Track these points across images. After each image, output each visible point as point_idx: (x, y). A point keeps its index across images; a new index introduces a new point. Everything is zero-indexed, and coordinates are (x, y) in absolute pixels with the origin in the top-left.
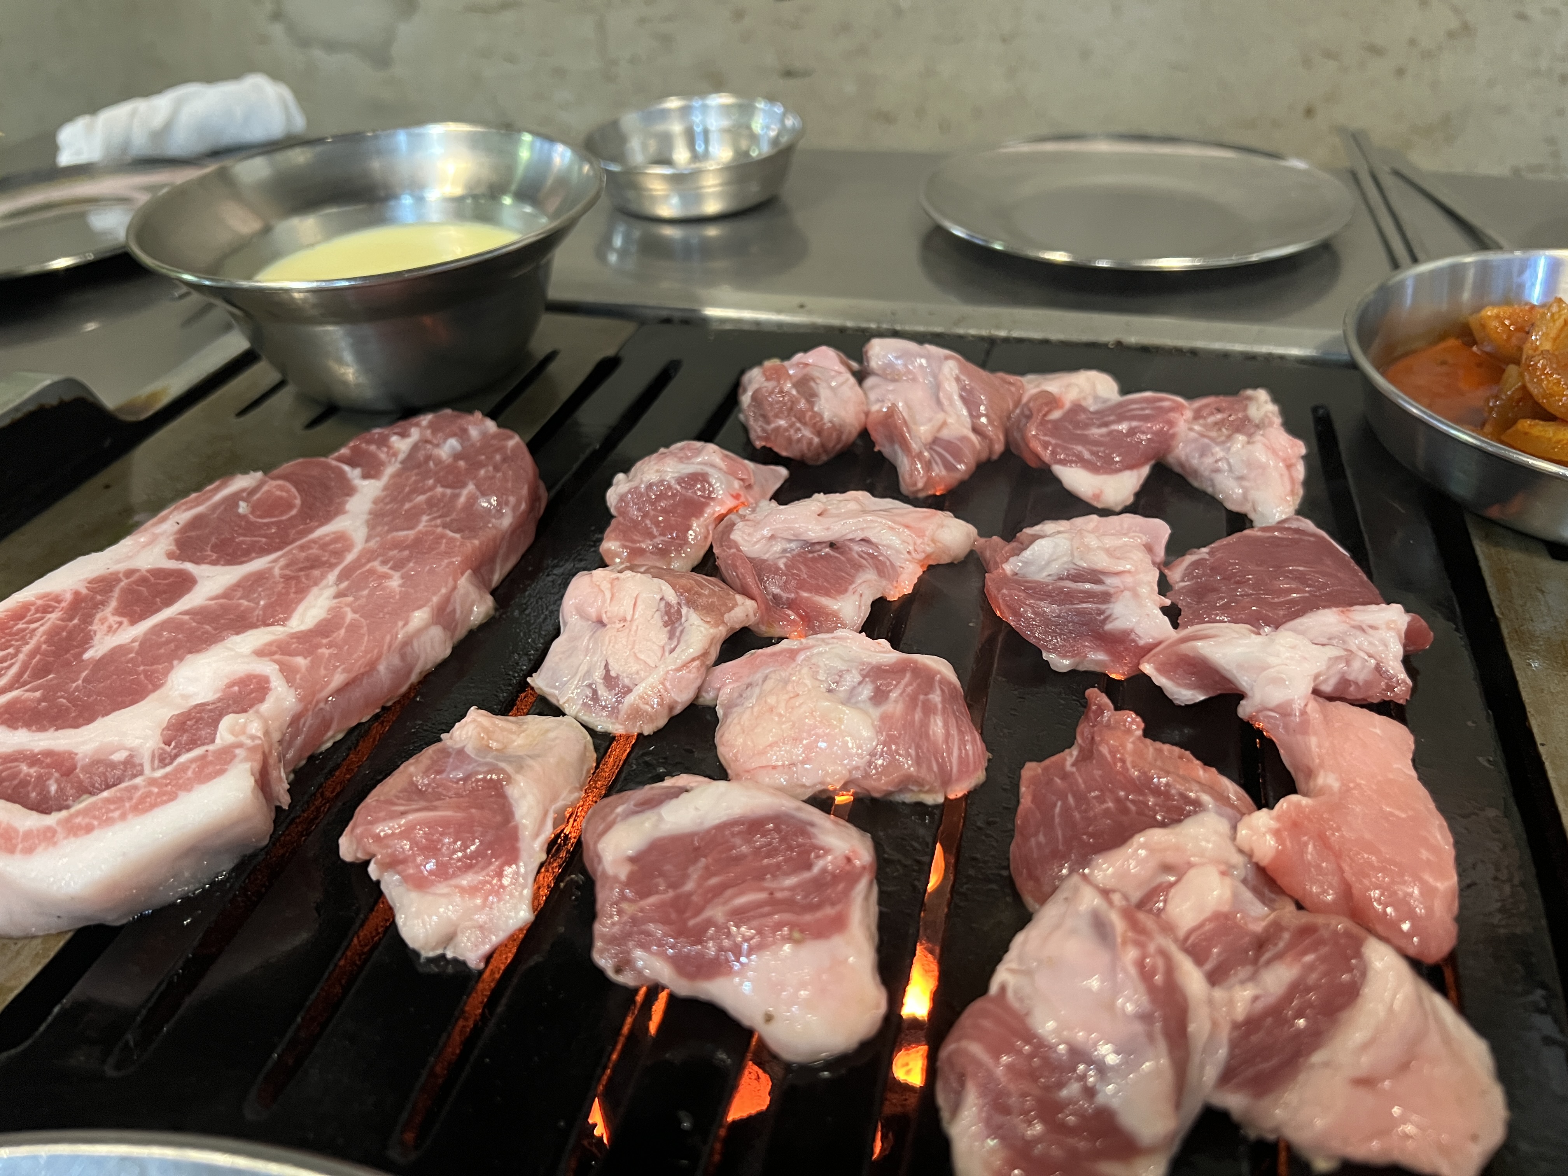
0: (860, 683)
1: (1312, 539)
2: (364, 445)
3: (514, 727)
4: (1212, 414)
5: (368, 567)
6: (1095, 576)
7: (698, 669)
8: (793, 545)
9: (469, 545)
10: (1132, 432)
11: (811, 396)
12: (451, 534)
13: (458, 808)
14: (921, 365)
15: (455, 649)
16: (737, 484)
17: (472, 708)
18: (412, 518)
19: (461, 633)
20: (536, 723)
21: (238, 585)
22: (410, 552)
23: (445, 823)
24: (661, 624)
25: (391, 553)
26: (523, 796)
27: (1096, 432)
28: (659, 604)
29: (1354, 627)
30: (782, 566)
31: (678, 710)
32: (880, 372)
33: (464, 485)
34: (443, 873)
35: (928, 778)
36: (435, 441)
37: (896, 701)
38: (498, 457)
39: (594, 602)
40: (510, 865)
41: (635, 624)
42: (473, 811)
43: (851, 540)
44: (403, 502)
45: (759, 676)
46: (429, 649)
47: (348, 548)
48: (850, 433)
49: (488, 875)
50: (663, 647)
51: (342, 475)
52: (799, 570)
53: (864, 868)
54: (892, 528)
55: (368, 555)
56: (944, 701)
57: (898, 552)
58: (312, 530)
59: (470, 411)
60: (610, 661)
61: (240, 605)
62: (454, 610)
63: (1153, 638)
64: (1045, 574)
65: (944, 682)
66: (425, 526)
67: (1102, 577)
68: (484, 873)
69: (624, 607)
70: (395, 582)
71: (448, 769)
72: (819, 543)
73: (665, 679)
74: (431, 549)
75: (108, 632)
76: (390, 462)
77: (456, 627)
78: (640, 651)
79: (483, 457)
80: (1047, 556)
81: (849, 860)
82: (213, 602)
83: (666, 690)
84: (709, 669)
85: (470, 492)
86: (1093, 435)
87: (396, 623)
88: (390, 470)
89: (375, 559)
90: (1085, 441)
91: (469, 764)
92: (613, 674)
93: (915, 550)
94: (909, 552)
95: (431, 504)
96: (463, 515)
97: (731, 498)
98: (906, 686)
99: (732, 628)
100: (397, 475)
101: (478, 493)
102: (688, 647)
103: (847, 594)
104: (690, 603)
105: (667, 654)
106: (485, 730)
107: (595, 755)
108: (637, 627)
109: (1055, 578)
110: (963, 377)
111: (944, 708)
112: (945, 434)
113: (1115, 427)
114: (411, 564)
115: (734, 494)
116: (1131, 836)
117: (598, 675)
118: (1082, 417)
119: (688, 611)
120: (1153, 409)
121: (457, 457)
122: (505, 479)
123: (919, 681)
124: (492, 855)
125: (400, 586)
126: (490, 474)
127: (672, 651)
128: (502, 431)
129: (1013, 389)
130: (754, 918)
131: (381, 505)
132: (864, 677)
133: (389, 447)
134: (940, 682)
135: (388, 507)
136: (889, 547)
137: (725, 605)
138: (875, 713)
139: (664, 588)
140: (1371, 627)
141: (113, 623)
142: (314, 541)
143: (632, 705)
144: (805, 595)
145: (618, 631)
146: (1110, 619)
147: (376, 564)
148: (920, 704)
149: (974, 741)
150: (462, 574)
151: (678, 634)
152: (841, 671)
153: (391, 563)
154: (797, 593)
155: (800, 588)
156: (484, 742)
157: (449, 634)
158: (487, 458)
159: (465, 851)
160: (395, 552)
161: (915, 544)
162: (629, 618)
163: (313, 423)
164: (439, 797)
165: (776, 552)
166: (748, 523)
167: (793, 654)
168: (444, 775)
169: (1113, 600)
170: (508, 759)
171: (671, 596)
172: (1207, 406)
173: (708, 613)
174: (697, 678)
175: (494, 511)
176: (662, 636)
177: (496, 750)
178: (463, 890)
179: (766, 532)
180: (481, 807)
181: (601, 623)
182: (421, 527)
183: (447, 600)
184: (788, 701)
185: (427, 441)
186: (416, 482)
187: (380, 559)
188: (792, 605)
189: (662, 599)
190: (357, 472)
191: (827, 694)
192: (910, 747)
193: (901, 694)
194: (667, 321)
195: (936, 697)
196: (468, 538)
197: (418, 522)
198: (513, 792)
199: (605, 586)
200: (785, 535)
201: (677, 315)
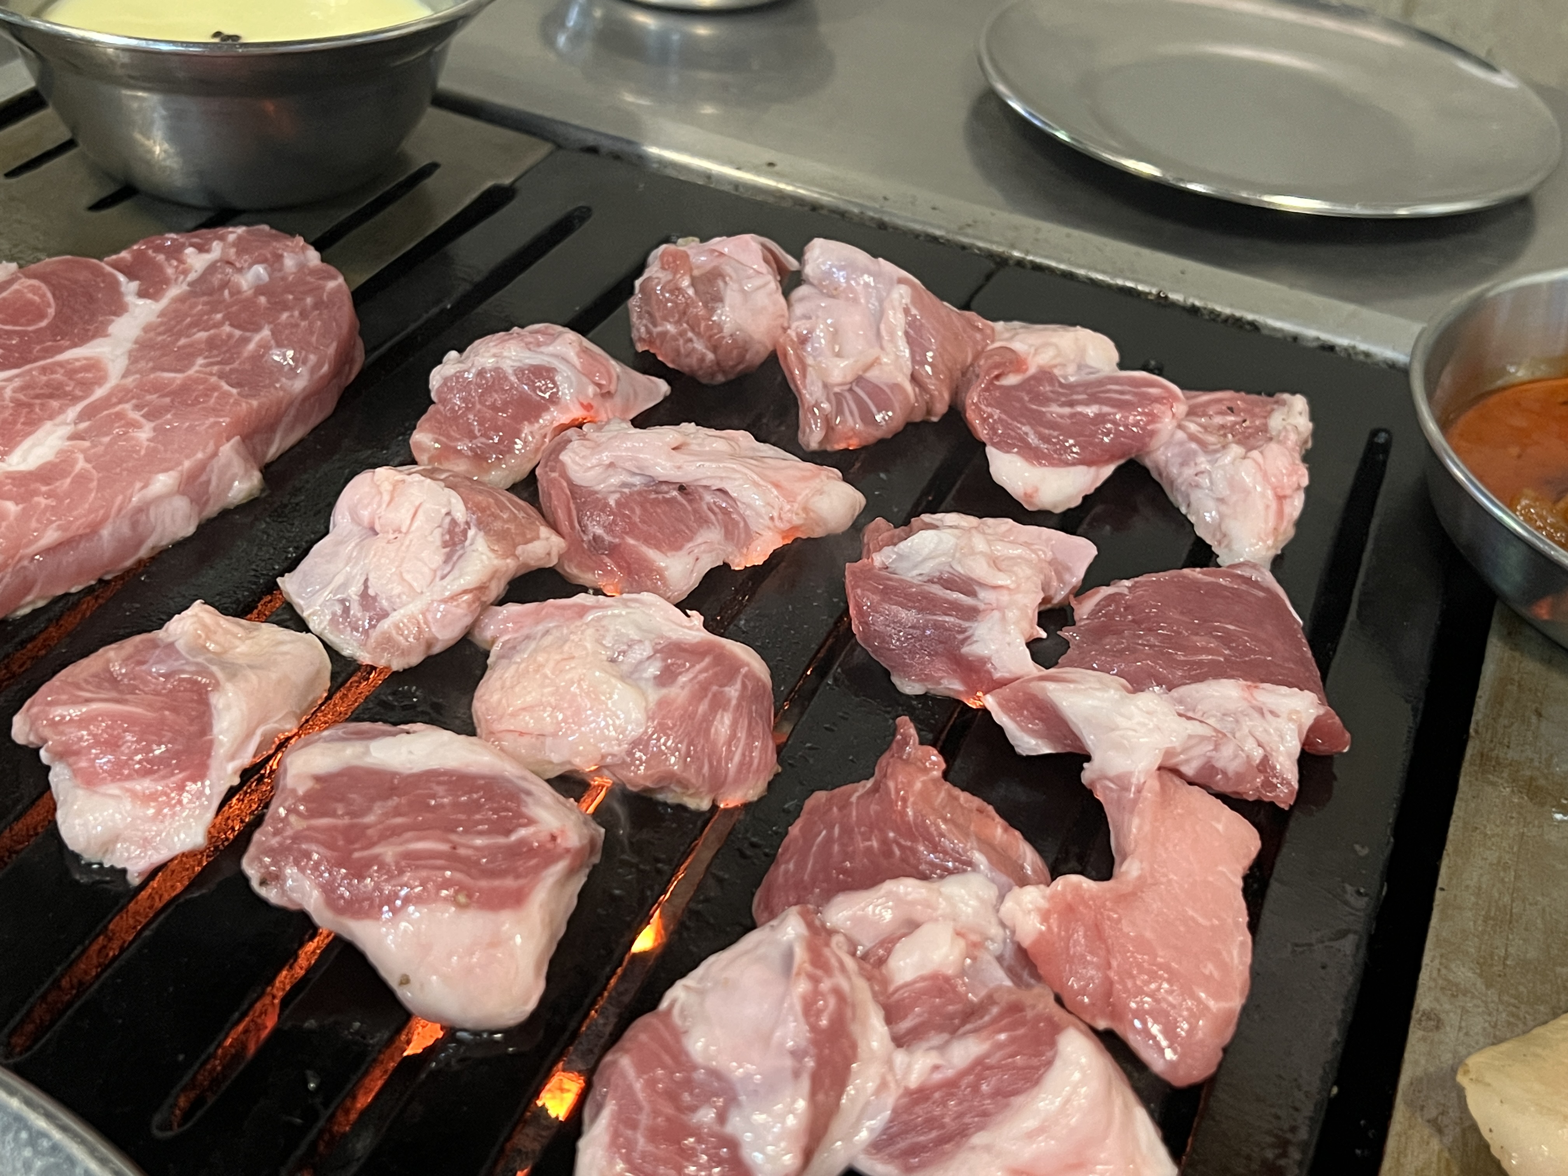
0: (649, 658)
1: (1261, 594)
2: (150, 252)
3: (241, 633)
4: (1221, 413)
5: (117, 409)
6: (968, 586)
7: (470, 604)
8: (637, 480)
9: (244, 405)
10: (1101, 418)
11: (714, 299)
12: (226, 387)
13: (150, 706)
14: (867, 285)
15: (201, 528)
16: (591, 390)
17: (199, 601)
18: (185, 358)
19: (212, 510)
20: (269, 633)
22: (172, 401)
23: (132, 721)
24: (438, 543)
25: (149, 397)
26: (228, 707)
27: (1055, 410)
28: (443, 519)
29: (1253, 707)
30: (612, 502)
31: (437, 649)
32: (815, 282)
33: (258, 329)
34: (117, 773)
35: (694, 780)
36: (238, 265)
37: (683, 688)
38: (309, 300)
39: (369, 504)
40: (195, 782)
41: (410, 536)
42: (167, 713)
43: (706, 487)
44: (180, 335)
45: (541, 628)
46: (168, 520)
47: (100, 380)
48: (758, 353)
49: (168, 786)
50: (435, 571)
51: (114, 285)
52: (632, 510)
53: (568, 851)
54: (756, 484)
55: (122, 395)
56: (741, 698)
57: (759, 515)
58: (61, 350)
59: (292, 234)
60: (371, 578)
62: (208, 482)
63: (1010, 672)
64: (915, 572)
65: (750, 675)
66: (197, 372)
67: (977, 588)
68: (163, 783)
69: (402, 515)
70: (144, 434)
71: (151, 661)
72: (666, 482)
73: (428, 610)
74: (196, 402)
76: (176, 279)
77: (206, 503)
78: (408, 572)
79: (291, 297)
80: (926, 551)
81: (554, 838)
83: (426, 623)
84: (485, 608)
85: (262, 339)
86: (1051, 413)
87: (131, 484)
88: (174, 291)
89: (127, 402)
90: (1037, 420)
91: (176, 660)
92: (371, 592)
93: (780, 518)
94: (772, 518)
95: (211, 344)
96: (247, 366)
97: (578, 406)
98: (701, 672)
99: (525, 565)
100: (181, 299)
101: (273, 342)
102: (460, 576)
103: (680, 553)
104: (482, 525)
105: (438, 579)
106: (205, 626)
107: (329, 685)
108: (411, 541)
109: (926, 579)
110: (914, 311)
111: (738, 706)
112: (873, 375)
113: (1079, 409)
114: (169, 416)
115: (585, 403)
116: (883, 881)
117: (354, 591)
118: (1046, 388)
119: (476, 535)
120: (1135, 394)
121: (260, 290)
122: (310, 331)
123: (717, 669)
124: (177, 766)
125: (148, 440)
126: (293, 321)
127: (443, 578)
128: (325, 266)
129: (978, 336)
130: (425, 867)
131: (152, 334)
132: (656, 652)
133: (181, 262)
134: (746, 676)
135: (160, 338)
136: (748, 506)
137: (523, 535)
138: (654, 695)
139: (453, 501)
140: (1272, 712)
142: (61, 364)
143: (383, 633)
144: (631, 541)
145: (388, 542)
146: (969, 642)
147: (127, 407)
148: (710, 695)
149: (764, 749)
150: (228, 440)
151: (455, 558)
152: (632, 640)
153: (146, 409)
154: (623, 538)
155: (627, 533)
156: (201, 641)
157: (197, 508)
158: (295, 299)
159: (147, 754)
160: (154, 397)
161: (781, 509)
162: (404, 530)
163: (98, 206)
164: (133, 690)
165: (612, 485)
166: (586, 442)
167: (583, 610)
168: (144, 667)
169: (979, 618)
170: (224, 665)
171: (460, 513)
172: (1219, 401)
173: (498, 541)
174: (466, 615)
175: (286, 369)
176: (438, 559)
177: (214, 653)
178: (134, 795)
179: (606, 457)
180: (174, 710)
181: (374, 531)
182: (191, 372)
183: (202, 467)
184: (558, 662)
185: (229, 263)
186: (202, 314)
187: (134, 401)
188: (614, 551)
189: (448, 514)
190: (134, 285)
191: (607, 663)
192: (681, 742)
193: (691, 680)
194: (593, 150)
195: (733, 692)
196: (246, 396)
197: (191, 364)
198: (217, 701)
199: (386, 487)
200: (628, 465)
201: (606, 144)
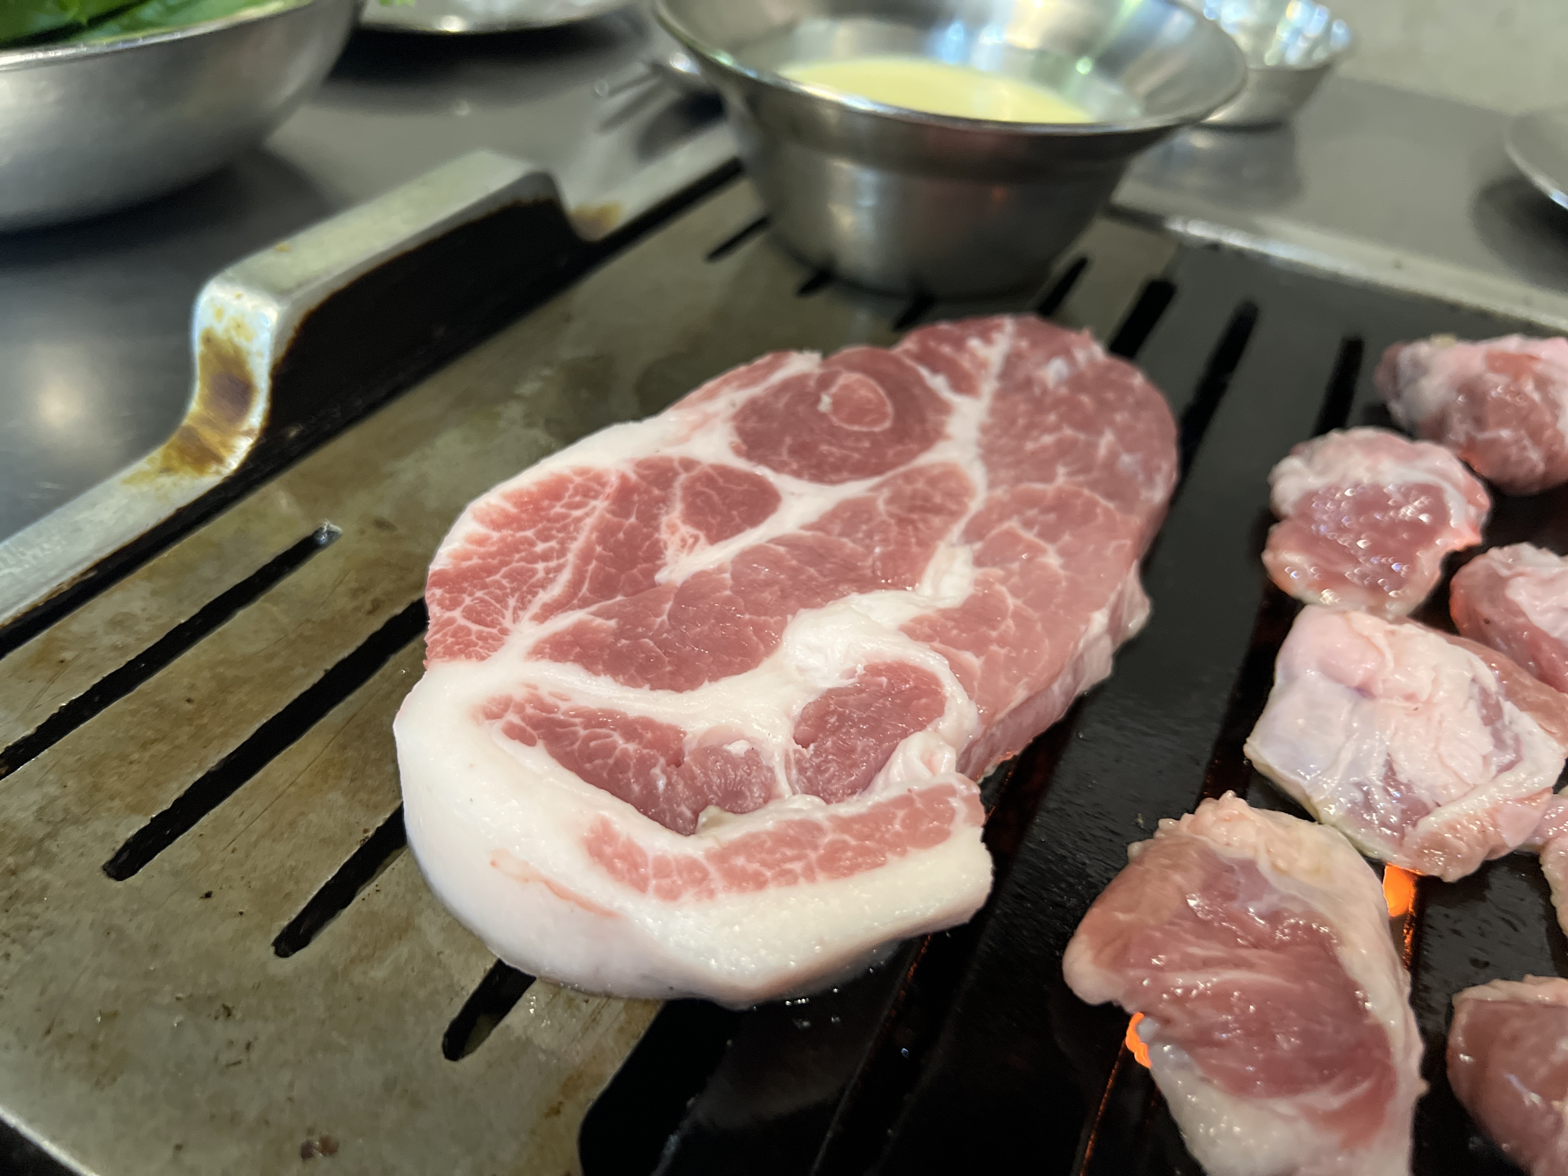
2: (933, 343)
5: (1005, 527)
9: (1128, 523)
12: (1103, 501)
13: (1284, 972)
16: (1472, 511)
18: (1042, 466)
19: (1118, 646)
21: (833, 515)
22: (1058, 517)
23: (1280, 999)
24: (1478, 719)
25: (1031, 513)
28: (1471, 687)
33: (1097, 431)
36: (1034, 358)
38: (1129, 400)
39: (1361, 660)
41: (1436, 710)
44: (1022, 439)
46: (1095, 666)
47: (966, 492)
50: (1488, 759)
51: (922, 380)
55: (1000, 510)
58: (913, 455)
60: (1395, 757)
61: (842, 546)
62: (1122, 615)
66: (1065, 482)
70: (1053, 560)
73: (1496, 810)
74: (1084, 520)
75: (683, 547)
76: (980, 375)
77: (1118, 638)
78: (1449, 755)
79: (1109, 395)
82: (809, 533)
83: (1494, 826)
85: (1108, 443)
88: (986, 388)
89: (1011, 517)
91: (1270, 893)
92: (1401, 777)
95: (1063, 450)
96: (1107, 474)
97: (1469, 531)
100: (999, 397)
101: (1120, 448)
104: (1510, 695)
105: (1494, 770)
108: (1441, 715)
114: (1066, 536)
117: (1374, 774)
119: (1514, 709)
121: (1072, 386)
122: (1149, 434)
125: (1061, 568)
126: (1128, 423)
127: (1505, 768)
128: (1119, 363)
131: (992, 437)
133: (972, 354)
135: (1003, 442)
139: (1476, 665)
141: (687, 536)
142: (920, 471)
143: (1431, 833)
145: (1405, 713)
147: (1013, 524)
150: (1131, 564)
151: (1509, 742)
153: (1037, 528)
156: (1271, 858)
157: (1113, 647)
158: (1115, 397)
160: (1037, 512)
162: (1422, 698)
163: (805, 290)
171: (1488, 680)
173: (1548, 719)
175: (1141, 477)
176: (1482, 741)
181: (1366, 692)
182: (1059, 482)
183: (1119, 600)
185: (1022, 356)
186: (1030, 414)
187: (1018, 518)
189: (1475, 680)
190: (942, 380)
196: (1124, 511)
197: (1053, 474)
199: (1380, 640)
